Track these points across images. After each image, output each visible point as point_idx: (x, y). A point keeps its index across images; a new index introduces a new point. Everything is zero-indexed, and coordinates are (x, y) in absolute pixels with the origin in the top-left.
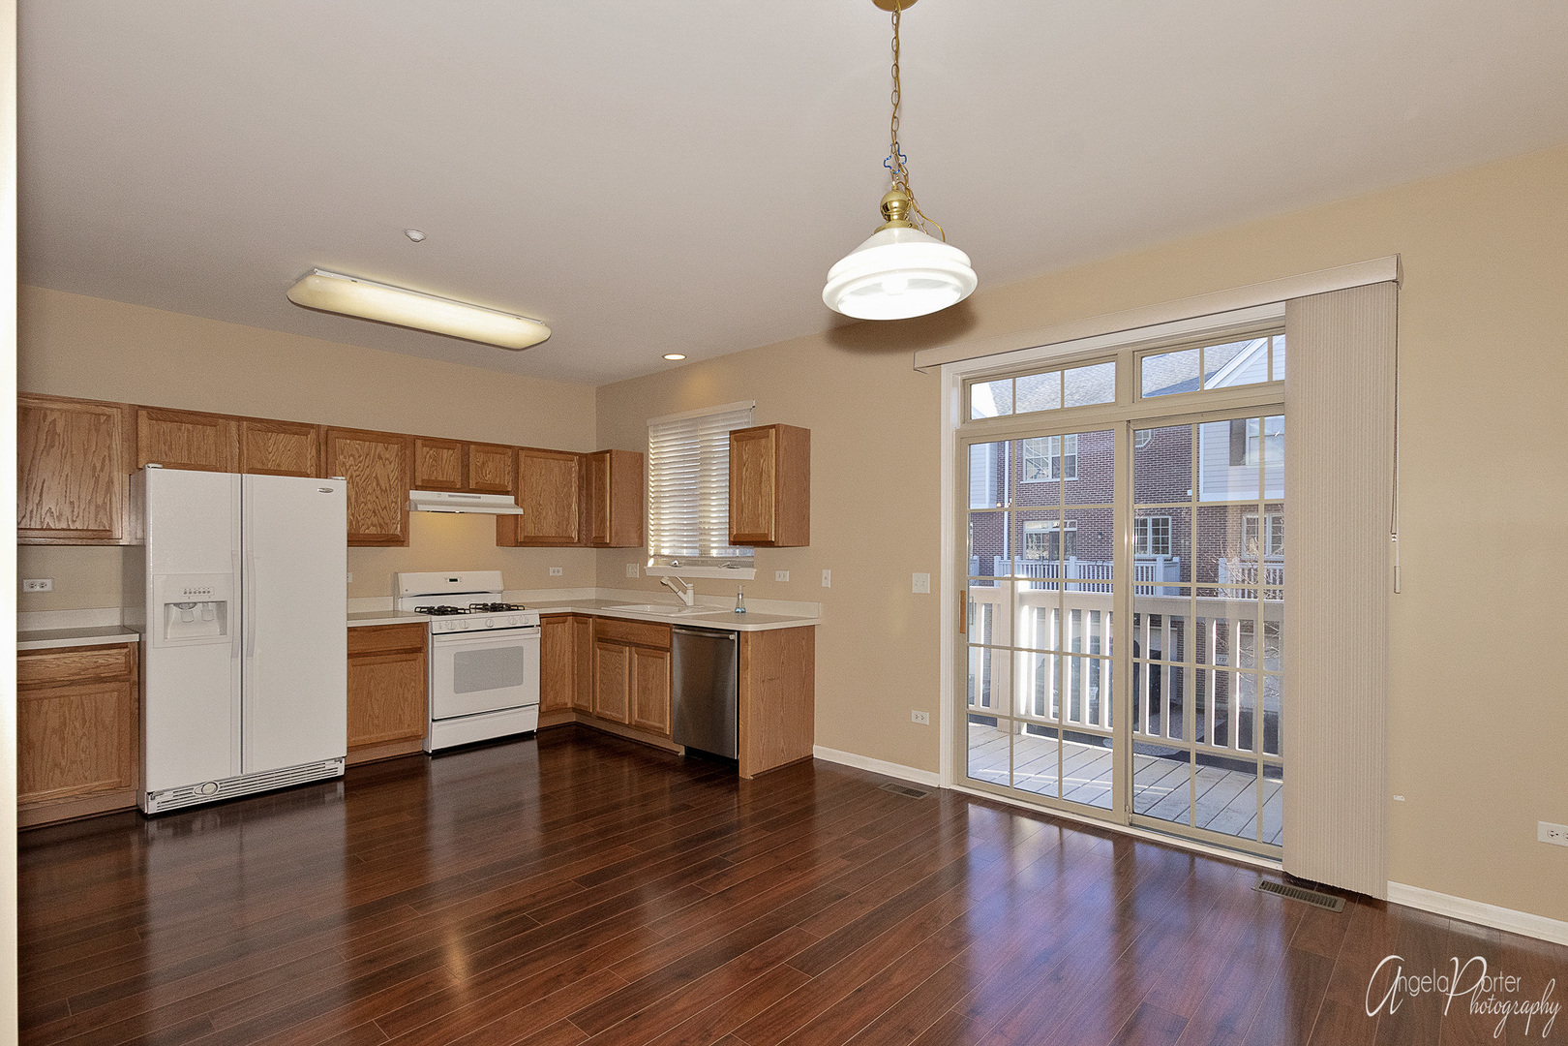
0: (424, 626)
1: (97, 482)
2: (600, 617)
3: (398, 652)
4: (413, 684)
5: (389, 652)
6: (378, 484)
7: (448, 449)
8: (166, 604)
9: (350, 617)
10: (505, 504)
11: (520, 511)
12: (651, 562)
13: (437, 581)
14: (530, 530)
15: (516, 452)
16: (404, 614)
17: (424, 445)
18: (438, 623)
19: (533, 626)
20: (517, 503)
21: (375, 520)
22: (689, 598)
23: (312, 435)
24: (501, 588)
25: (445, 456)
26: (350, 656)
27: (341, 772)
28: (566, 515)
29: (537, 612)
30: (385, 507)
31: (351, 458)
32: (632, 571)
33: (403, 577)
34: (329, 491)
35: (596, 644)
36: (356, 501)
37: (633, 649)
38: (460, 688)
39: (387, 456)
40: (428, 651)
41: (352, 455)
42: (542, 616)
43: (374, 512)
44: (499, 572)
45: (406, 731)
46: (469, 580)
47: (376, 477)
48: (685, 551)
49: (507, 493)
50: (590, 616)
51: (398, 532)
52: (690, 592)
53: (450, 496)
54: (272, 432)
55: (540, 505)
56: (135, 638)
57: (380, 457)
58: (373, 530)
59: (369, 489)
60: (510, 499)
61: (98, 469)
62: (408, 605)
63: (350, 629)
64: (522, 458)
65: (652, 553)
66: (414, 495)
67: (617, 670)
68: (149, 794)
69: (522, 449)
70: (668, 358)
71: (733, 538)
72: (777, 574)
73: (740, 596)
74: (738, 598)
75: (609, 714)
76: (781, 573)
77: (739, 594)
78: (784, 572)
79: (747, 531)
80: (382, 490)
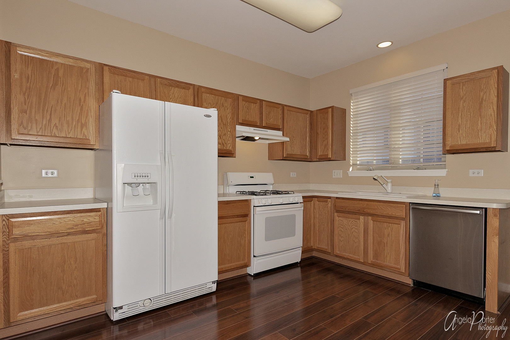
0: (247, 202)
1: (81, 109)
2: (337, 198)
3: (238, 216)
4: (244, 236)
5: (233, 216)
6: (222, 120)
7: (254, 103)
8: (123, 183)
9: (219, 195)
10: (277, 136)
11: (288, 139)
12: (351, 169)
13: (244, 178)
14: (289, 151)
15: (283, 106)
16: (229, 195)
17: (243, 100)
18: (256, 200)
19: (298, 203)
20: (283, 135)
21: (220, 141)
22: (389, 188)
23: (191, 90)
24: (273, 182)
25: (252, 107)
26: (219, 218)
28: (304, 143)
29: (301, 195)
30: (225, 134)
31: (210, 105)
33: (229, 174)
35: (336, 214)
37: (370, 218)
38: (268, 238)
39: (226, 105)
40: (250, 217)
41: (210, 103)
42: (303, 197)
44: (271, 174)
45: (241, 263)
46: (260, 177)
48: (375, 162)
49: (278, 129)
50: (330, 198)
51: (230, 148)
52: (390, 185)
53: (254, 130)
54: (172, 86)
55: (293, 137)
56: (104, 205)
57: (223, 106)
60: (280, 133)
61: (82, 100)
62: (232, 190)
63: (219, 203)
64: (286, 111)
65: (351, 164)
66: (239, 128)
67: (354, 229)
68: (114, 308)
69: (286, 106)
70: (380, 46)
71: (448, 149)
72: (471, 171)
73: (437, 186)
74: (435, 187)
75: (346, 255)
76: (476, 171)
77: (435, 185)
78: (479, 170)
79: (464, 142)
80: (224, 124)
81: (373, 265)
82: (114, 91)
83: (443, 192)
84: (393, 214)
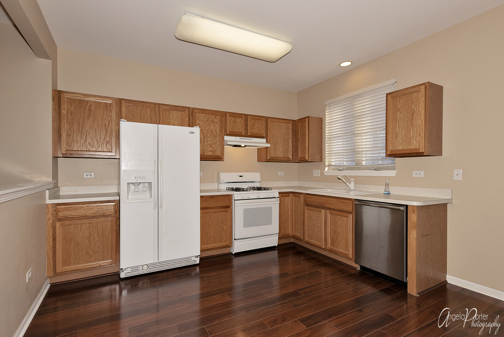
0: (230, 196)
1: (106, 131)
2: (307, 194)
3: (221, 207)
4: (226, 222)
5: (217, 208)
6: (212, 133)
7: (239, 118)
8: (128, 183)
9: (201, 191)
10: (262, 143)
11: (269, 145)
12: (326, 169)
13: (234, 177)
14: (272, 154)
15: (267, 118)
16: (222, 191)
17: (230, 116)
18: (237, 195)
19: (275, 198)
20: (267, 142)
21: (211, 149)
22: (352, 186)
23: (187, 112)
24: (260, 180)
25: (238, 121)
26: (201, 209)
27: (198, 262)
28: (287, 147)
29: (278, 191)
30: (215, 143)
31: (202, 122)
32: (316, 173)
33: (221, 174)
34: (193, 133)
35: (306, 207)
36: (204, 140)
37: (328, 211)
38: (246, 225)
39: (216, 121)
40: (232, 208)
41: (202, 120)
42: (280, 193)
43: (210, 145)
44: (259, 173)
45: (224, 244)
46: (247, 176)
47: (211, 130)
48: (345, 163)
49: (262, 137)
50: (302, 194)
51: (219, 154)
52: (353, 183)
53: (240, 139)
54: (172, 110)
55: (276, 143)
56: (117, 198)
57: (213, 121)
58: (210, 153)
59: (209, 135)
60: (264, 140)
61: (107, 125)
62: (223, 187)
63: (201, 197)
64: (269, 122)
65: (327, 164)
66: (226, 138)
67: (318, 220)
68: (121, 269)
69: (269, 118)
70: (342, 65)
71: (389, 154)
72: (414, 172)
73: (387, 185)
74: (386, 186)
75: (312, 241)
76: (418, 172)
77: (386, 184)
78: (420, 172)
79: (400, 148)
80: (213, 136)
81: (330, 251)
82: (121, 120)
83: (393, 190)
84: (344, 208)
